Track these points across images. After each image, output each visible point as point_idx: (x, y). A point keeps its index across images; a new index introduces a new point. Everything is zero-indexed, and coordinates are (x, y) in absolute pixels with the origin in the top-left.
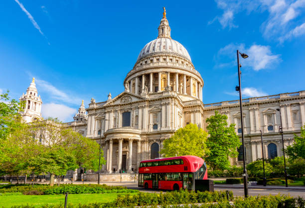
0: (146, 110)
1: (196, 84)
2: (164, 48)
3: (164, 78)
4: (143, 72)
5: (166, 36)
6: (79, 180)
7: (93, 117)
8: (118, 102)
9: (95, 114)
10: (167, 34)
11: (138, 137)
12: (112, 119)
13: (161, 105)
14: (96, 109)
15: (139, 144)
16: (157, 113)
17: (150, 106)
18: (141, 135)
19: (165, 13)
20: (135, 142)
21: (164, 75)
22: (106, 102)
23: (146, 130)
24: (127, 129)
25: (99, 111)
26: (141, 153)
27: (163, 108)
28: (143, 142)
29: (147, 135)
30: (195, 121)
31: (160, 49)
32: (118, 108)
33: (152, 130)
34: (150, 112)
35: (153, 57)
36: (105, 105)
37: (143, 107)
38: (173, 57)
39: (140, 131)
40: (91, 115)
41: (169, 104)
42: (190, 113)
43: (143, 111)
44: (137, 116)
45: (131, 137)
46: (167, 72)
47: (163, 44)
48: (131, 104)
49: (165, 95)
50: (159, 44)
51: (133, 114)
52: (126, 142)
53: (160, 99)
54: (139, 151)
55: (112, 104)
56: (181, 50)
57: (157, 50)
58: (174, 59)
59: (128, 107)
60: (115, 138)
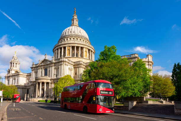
0: (53, 68)
1: (87, 51)
2: (71, 33)
3: (69, 49)
4: (59, 47)
5: (75, 24)
6: (27, 100)
7: (33, 71)
8: (43, 64)
9: (34, 70)
10: (76, 23)
11: (49, 81)
12: (40, 72)
13: (59, 65)
14: (35, 68)
15: (50, 84)
16: (57, 69)
17: (55, 66)
18: (51, 80)
19: (75, 11)
20: (48, 83)
21: (69, 48)
22: (38, 64)
23: (53, 78)
24: (45, 78)
25: (35, 69)
26: (51, 89)
27: (60, 66)
28: (51, 83)
29: (53, 80)
30: (79, 72)
31: (68, 33)
32: (43, 67)
33: (55, 77)
34: (55, 68)
35: (65, 38)
36: (37, 66)
37: (52, 66)
38: (75, 37)
39: (50, 78)
40: (32, 70)
41: (62, 65)
42: (77, 68)
43: (52, 68)
44: (50, 71)
45: (45, 81)
46: (70, 46)
47: (70, 30)
48: (47, 65)
49: (61, 60)
50: (68, 31)
51: (48, 70)
52: (43, 83)
53: (58, 62)
54: (50, 87)
55: (40, 65)
56: (80, 32)
57: (67, 34)
58: (75, 38)
59: (46, 66)
60: (38, 81)
